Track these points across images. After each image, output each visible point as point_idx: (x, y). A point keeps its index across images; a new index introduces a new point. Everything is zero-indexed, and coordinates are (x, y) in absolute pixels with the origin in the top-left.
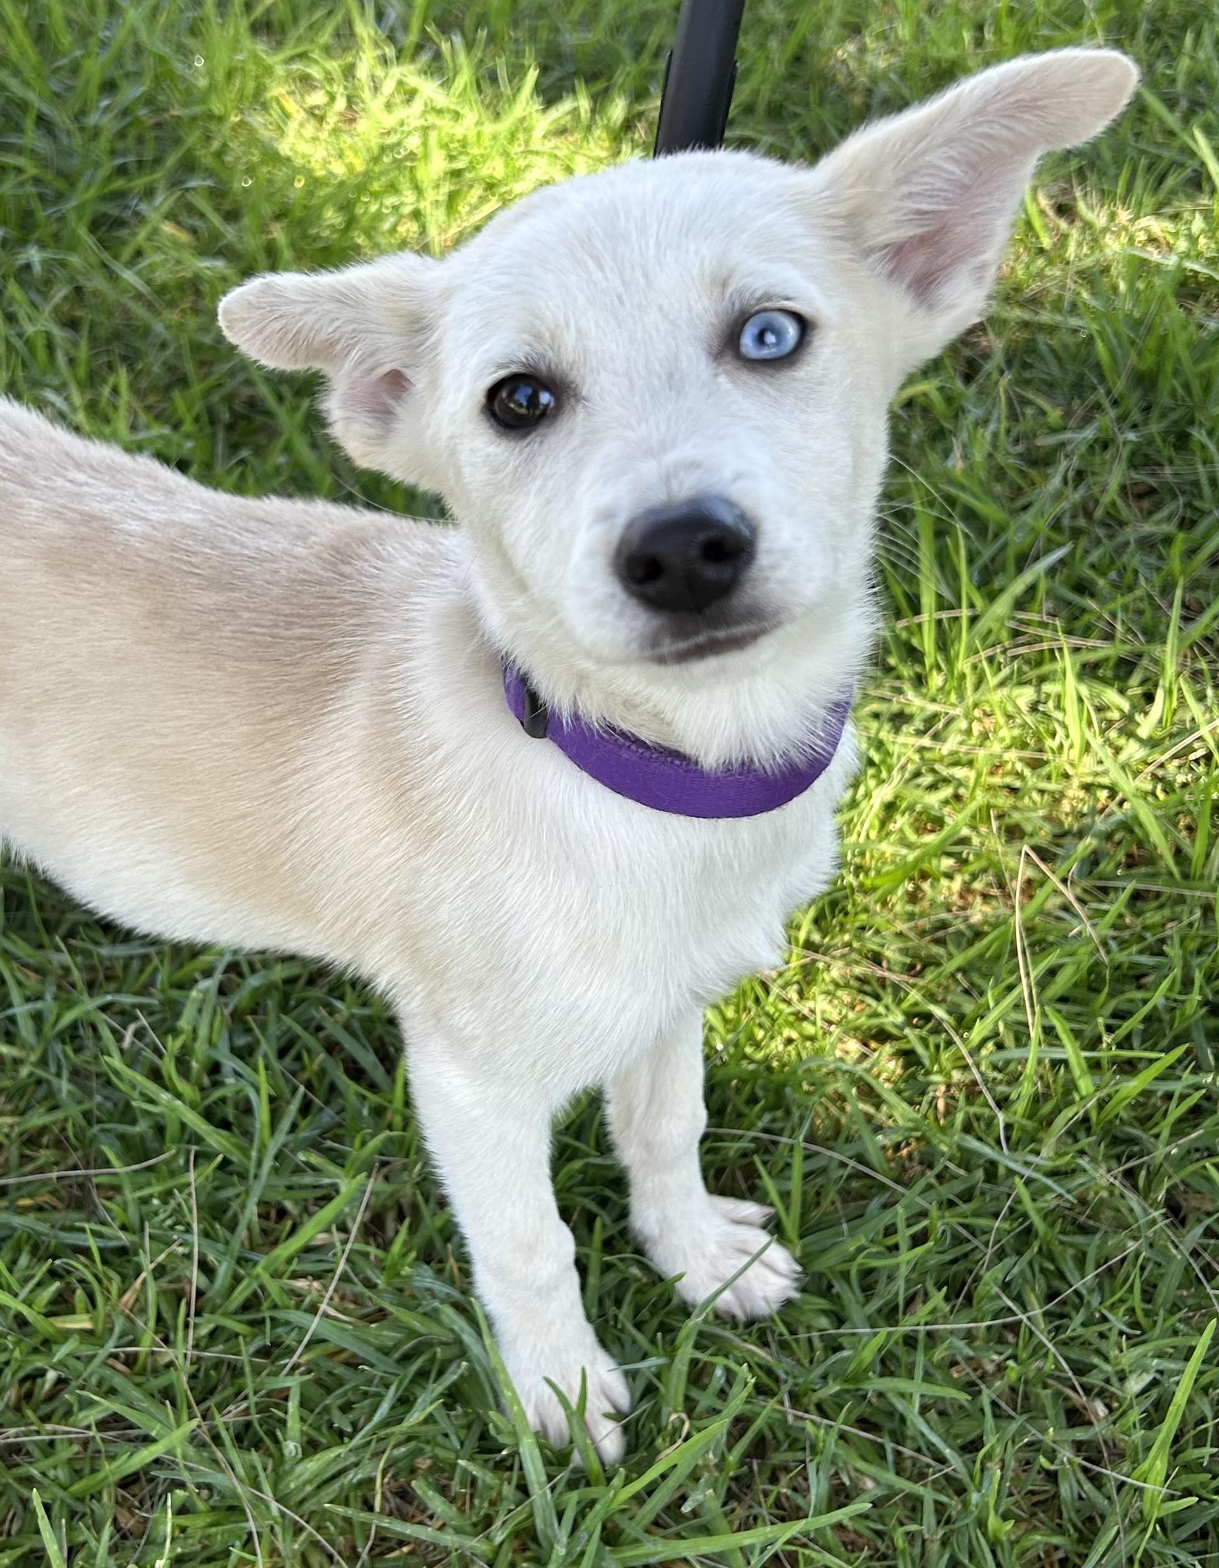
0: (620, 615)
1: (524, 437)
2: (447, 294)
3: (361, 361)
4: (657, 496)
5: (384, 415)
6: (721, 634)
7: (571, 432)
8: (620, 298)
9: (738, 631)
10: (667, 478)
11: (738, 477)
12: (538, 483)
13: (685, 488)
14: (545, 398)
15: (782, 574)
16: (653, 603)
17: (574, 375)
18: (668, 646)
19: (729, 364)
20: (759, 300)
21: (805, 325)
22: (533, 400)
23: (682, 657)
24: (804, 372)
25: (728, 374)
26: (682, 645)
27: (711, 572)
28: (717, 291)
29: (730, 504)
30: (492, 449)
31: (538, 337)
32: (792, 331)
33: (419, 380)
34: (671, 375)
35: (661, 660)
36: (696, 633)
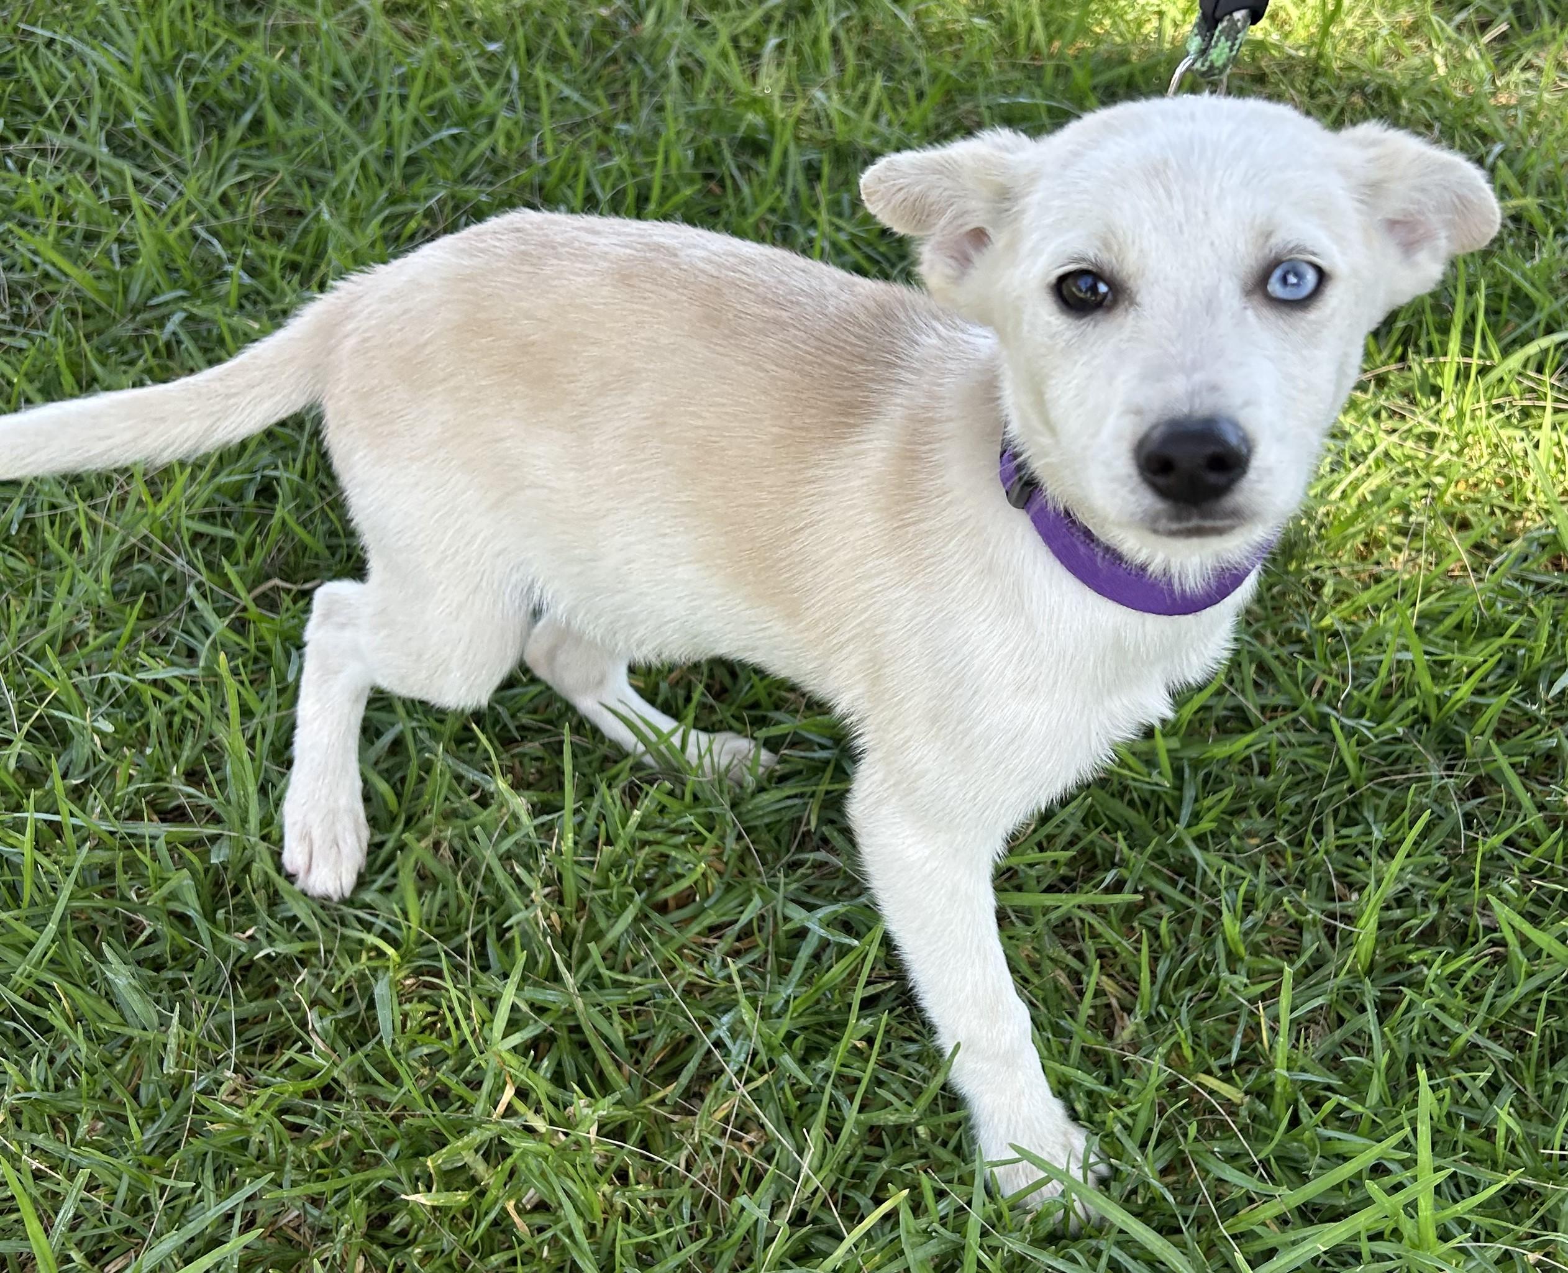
0: (1133, 491)
1: (1080, 318)
2: (1033, 178)
3: (955, 218)
4: (1183, 409)
5: (964, 261)
6: (1208, 523)
7: (1121, 327)
8: (1180, 226)
9: (1219, 523)
10: (1192, 395)
11: (1246, 404)
12: (1085, 358)
13: (1203, 407)
14: (1103, 288)
15: (1262, 487)
16: (1162, 492)
17: (1131, 284)
18: (1163, 524)
19: (1257, 298)
20: (1291, 251)
21: (1322, 276)
22: (1094, 289)
23: (1172, 534)
24: (1313, 315)
25: (1255, 309)
26: (1175, 526)
27: (1213, 478)
28: (1261, 241)
29: (1236, 425)
30: (1052, 319)
31: (1107, 246)
32: (1311, 277)
33: (999, 240)
34: (1210, 302)
35: (1155, 531)
36: (1188, 519)
